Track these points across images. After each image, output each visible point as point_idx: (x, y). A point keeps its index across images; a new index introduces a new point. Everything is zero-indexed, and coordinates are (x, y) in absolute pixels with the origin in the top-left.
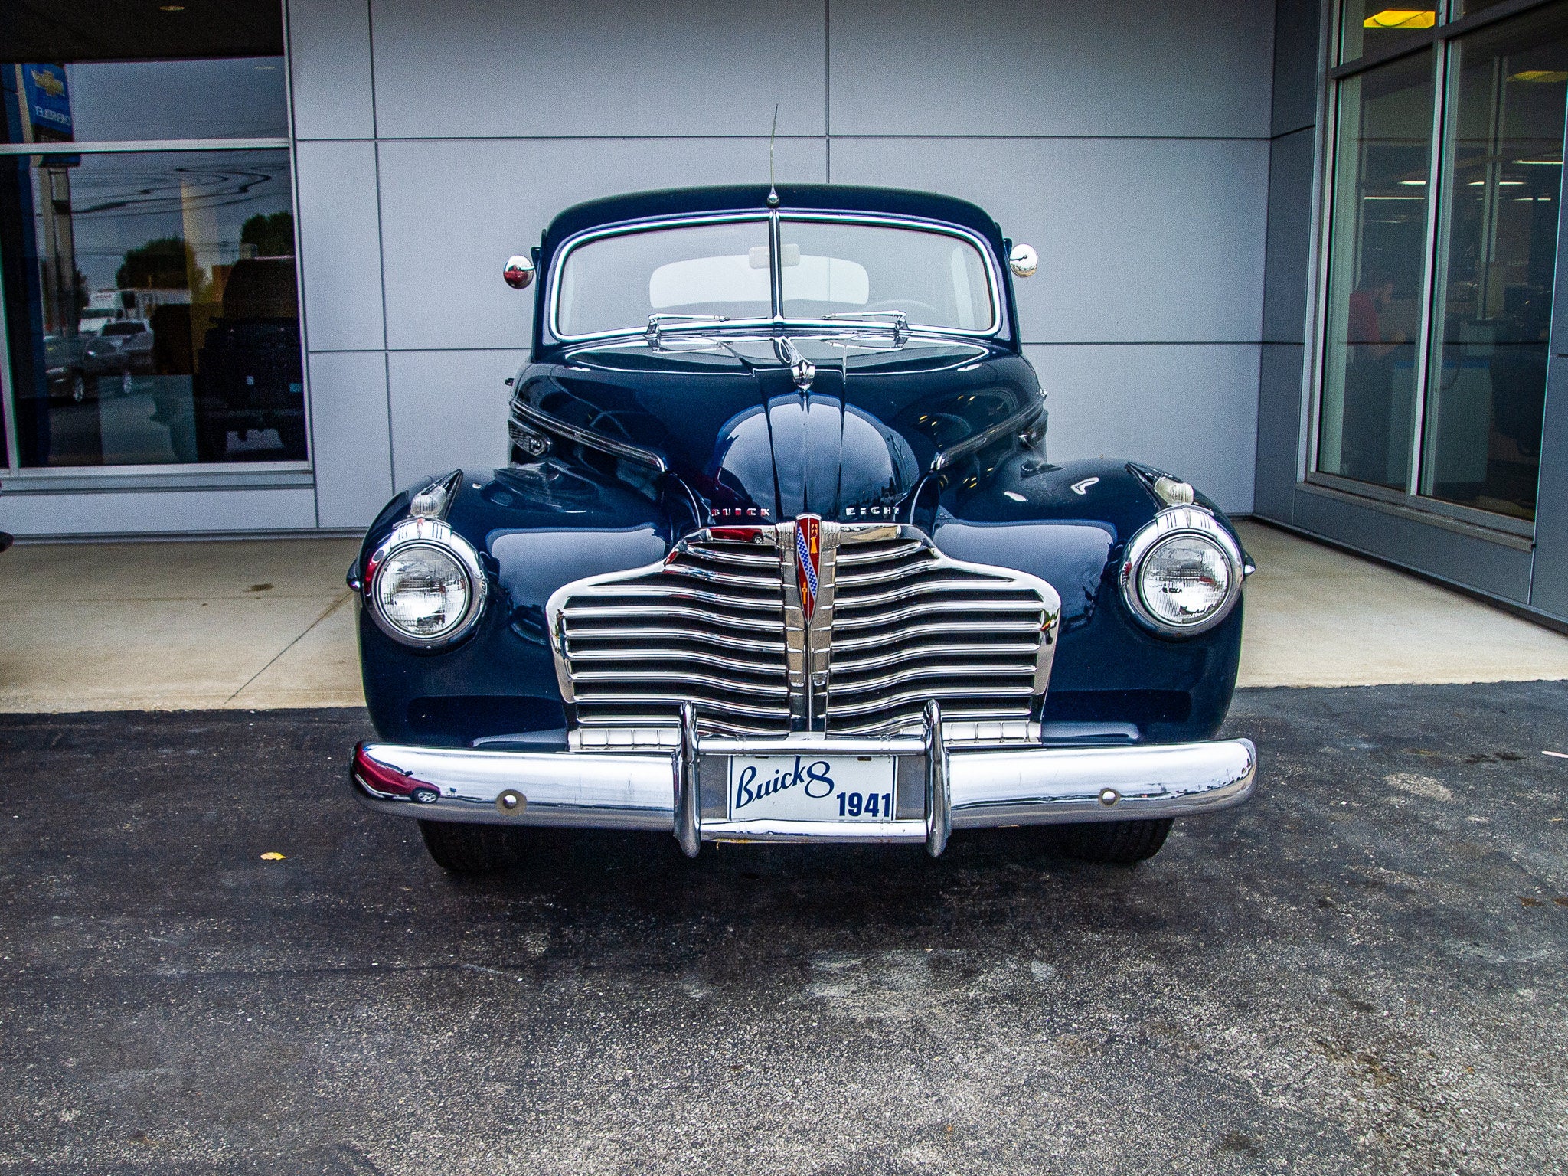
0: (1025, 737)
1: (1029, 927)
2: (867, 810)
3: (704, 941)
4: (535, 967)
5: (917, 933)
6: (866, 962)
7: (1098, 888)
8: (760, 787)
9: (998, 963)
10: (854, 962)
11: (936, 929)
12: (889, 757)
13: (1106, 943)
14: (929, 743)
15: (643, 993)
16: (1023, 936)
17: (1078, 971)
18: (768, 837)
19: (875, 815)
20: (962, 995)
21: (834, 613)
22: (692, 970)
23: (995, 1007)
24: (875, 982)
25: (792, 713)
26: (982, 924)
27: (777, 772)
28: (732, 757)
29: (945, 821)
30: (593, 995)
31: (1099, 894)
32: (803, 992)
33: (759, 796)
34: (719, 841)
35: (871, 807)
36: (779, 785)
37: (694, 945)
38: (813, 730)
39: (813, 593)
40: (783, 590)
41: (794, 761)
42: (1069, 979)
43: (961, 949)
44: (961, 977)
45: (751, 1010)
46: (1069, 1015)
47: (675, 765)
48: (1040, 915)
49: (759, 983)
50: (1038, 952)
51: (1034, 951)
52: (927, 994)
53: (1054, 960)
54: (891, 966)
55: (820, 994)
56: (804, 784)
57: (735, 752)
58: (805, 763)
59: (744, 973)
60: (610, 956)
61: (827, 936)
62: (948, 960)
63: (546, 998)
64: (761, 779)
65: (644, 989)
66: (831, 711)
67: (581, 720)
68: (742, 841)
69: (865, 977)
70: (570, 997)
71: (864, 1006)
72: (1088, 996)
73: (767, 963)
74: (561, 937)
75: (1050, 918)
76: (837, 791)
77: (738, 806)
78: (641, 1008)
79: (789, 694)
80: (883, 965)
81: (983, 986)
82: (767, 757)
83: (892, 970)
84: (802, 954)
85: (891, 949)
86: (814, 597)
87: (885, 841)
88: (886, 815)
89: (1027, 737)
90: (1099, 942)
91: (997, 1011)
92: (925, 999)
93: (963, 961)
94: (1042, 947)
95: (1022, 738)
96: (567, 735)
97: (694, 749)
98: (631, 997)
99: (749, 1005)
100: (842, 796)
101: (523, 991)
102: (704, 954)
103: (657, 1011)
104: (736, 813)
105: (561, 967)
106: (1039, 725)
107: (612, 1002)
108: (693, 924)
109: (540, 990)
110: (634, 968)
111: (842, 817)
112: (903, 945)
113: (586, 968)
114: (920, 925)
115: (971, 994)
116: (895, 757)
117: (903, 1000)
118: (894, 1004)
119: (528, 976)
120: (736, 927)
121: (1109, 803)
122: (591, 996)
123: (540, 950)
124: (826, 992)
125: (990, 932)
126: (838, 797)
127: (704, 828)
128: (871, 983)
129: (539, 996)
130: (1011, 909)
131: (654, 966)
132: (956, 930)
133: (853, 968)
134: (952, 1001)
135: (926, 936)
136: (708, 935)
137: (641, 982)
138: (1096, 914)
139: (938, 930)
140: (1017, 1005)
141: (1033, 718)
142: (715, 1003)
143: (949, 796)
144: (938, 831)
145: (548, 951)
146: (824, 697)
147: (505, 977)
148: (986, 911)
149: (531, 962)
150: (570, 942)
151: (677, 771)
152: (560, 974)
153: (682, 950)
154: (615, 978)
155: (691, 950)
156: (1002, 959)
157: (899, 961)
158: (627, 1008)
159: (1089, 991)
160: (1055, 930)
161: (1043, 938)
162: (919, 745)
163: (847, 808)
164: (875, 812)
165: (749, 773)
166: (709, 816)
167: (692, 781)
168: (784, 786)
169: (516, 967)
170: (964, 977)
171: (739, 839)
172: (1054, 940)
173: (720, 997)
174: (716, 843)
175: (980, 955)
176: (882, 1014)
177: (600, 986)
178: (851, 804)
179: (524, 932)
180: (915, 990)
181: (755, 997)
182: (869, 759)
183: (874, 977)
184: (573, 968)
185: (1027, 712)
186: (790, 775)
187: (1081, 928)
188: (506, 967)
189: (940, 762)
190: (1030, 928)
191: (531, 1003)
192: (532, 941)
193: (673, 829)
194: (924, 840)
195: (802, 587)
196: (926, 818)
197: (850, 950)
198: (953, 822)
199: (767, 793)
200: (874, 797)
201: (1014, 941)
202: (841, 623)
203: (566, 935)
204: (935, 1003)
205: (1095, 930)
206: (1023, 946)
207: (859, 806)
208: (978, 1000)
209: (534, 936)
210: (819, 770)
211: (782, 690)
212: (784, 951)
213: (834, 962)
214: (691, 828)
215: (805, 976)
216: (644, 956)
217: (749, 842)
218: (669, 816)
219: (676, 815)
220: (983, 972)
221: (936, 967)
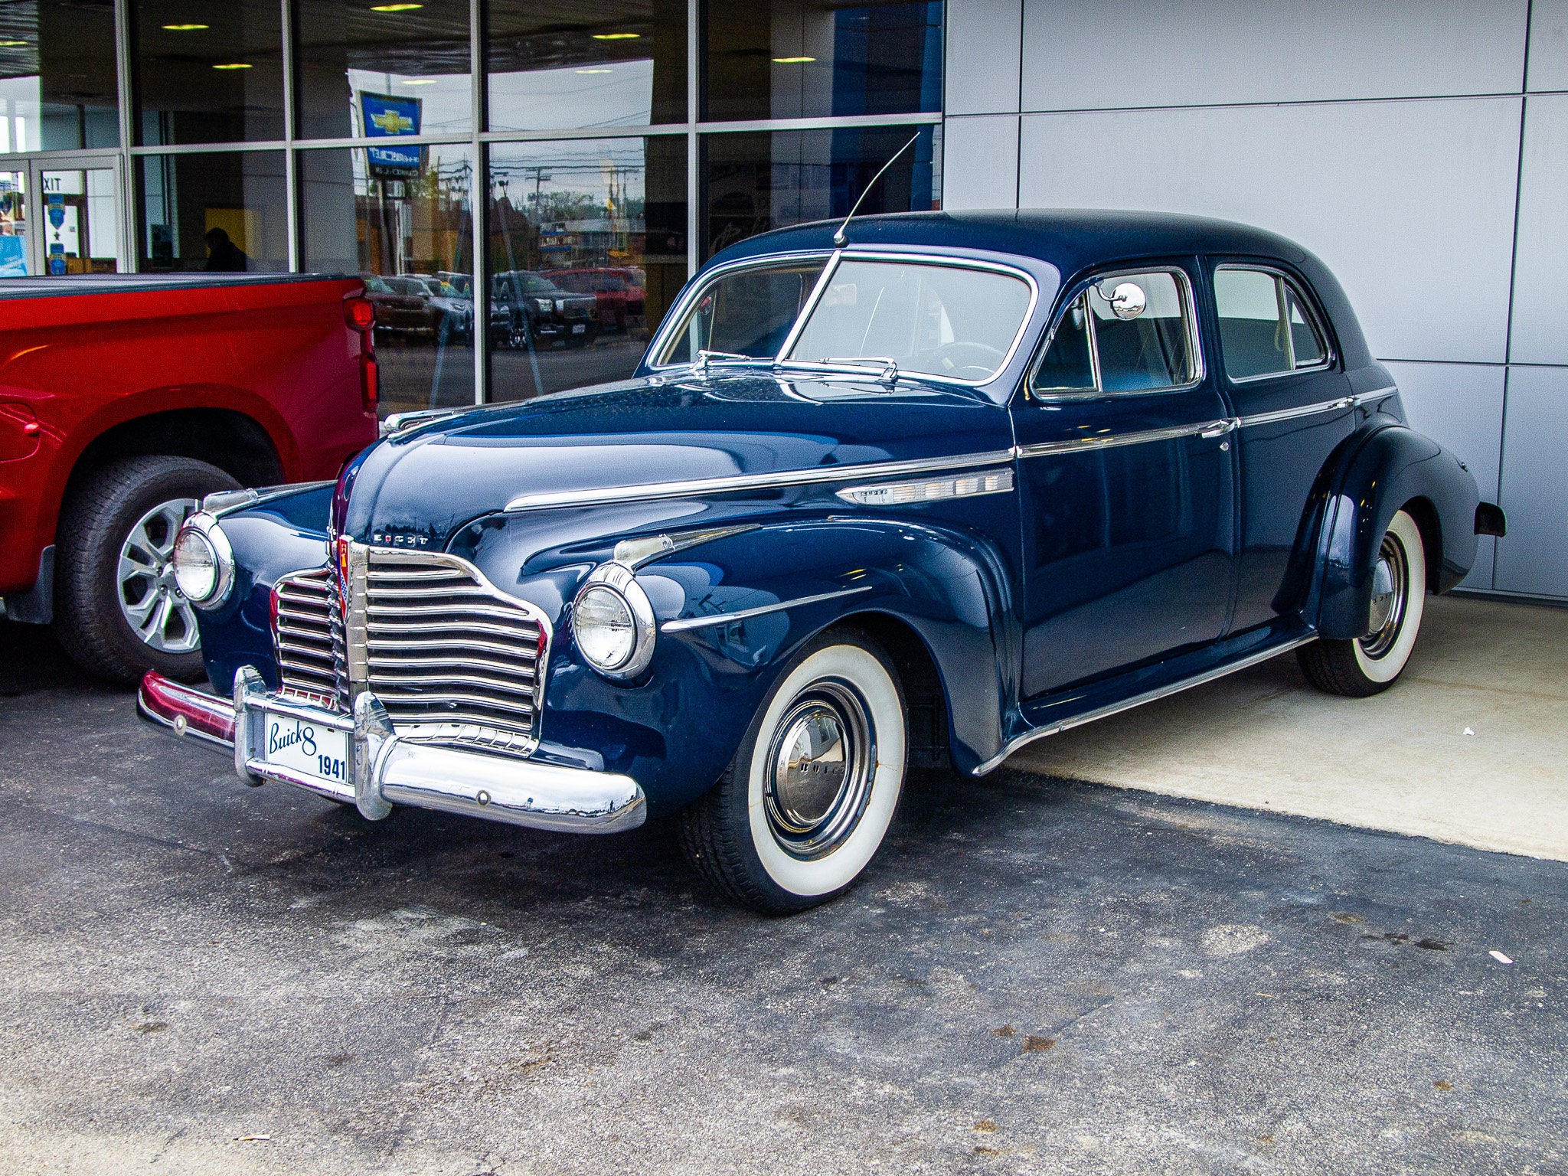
2: (333, 772)
8: (281, 740)
12: (343, 732)
19: (338, 776)
21: (367, 617)
27: (288, 730)
35: (335, 770)
36: (290, 741)
39: (344, 598)
41: (296, 724)
56: (302, 743)
57: (269, 709)
58: (302, 727)
64: (281, 733)
76: (318, 753)
77: (271, 752)
82: (283, 718)
86: (346, 602)
88: (343, 778)
95: (522, 748)
97: (244, 703)
104: (269, 757)
106: (538, 740)
111: (321, 774)
116: (346, 733)
121: (483, 803)
126: (319, 757)
141: (533, 733)
163: (324, 768)
164: (337, 773)
165: (275, 728)
168: (292, 742)
178: (325, 765)
182: (332, 731)
185: (529, 727)
186: (295, 734)
195: (339, 592)
200: (336, 762)
202: (374, 626)
207: (329, 767)
210: (309, 734)
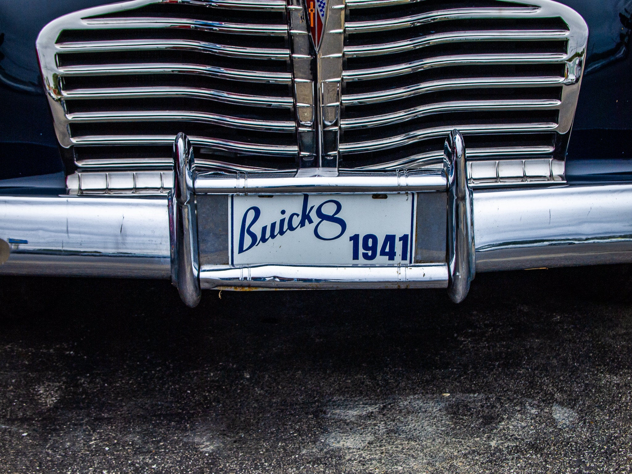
0: (548, 174)
1: (545, 369)
2: (383, 253)
3: (219, 388)
4: (44, 419)
5: (434, 378)
6: (383, 409)
7: (609, 328)
8: (264, 229)
9: (518, 408)
10: (370, 409)
11: (452, 373)
12: (407, 193)
13: (626, 385)
14: (451, 179)
15: (151, 447)
16: (541, 378)
17: (601, 416)
18: (273, 284)
19: (392, 258)
20: (484, 445)
21: (345, 39)
22: (205, 420)
23: (518, 458)
24: (392, 431)
25: (301, 150)
26: (499, 366)
27: (283, 212)
28: (232, 196)
29: (469, 263)
30: (98, 450)
31: (611, 334)
32: (318, 443)
33: (264, 240)
34: (222, 289)
35: (387, 250)
36: (286, 227)
37: (209, 392)
38: (323, 166)
39: (321, 14)
40: (288, 11)
41: (301, 200)
42: (593, 425)
43: (479, 393)
44: (481, 424)
45: (262, 464)
46: (598, 467)
47: (170, 207)
48: (555, 357)
49: (272, 433)
50: (557, 395)
51: (553, 395)
52: (447, 443)
53: (575, 405)
54: (408, 412)
55: (336, 445)
56: (314, 225)
57: (236, 190)
58: (314, 202)
59: (257, 423)
60: (122, 406)
61: (344, 381)
62: (466, 406)
63: (48, 454)
64: (265, 220)
65: (153, 442)
66: (343, 147)
67: (80, 164)
68: (247, 289)
69: (382, 425)
70: (74, 453)
71: (380, 459)
72: (615, 444)
73: (282, 411)
74: (77, 386)
75: (565, 360)
76: (350, 232)
77: (241, 250)
78: (147, 464)
79: (297, 129)
80: (400, 412)
81: (504, 435)
82: (271, 196)
83: (410, 417)
84: (318, 401)
85: (408, 395)
86: (323, 19)
87: (403, 287)
88: (404, 257)
89: (551, 176)
90: (618, 384)
91: (522, 463)
92: (445, 449)
93: (482, 406)
94: (561, 390)
95: (545, 177)
96: (66, 179)
97: (188, 188)
98: (138, 451)
99: (260, 460)
100: (355, 239)
101: (26, 447)
102: (219, 402)
103: (163, 467)
104: (238, 258)
105: (70, 420)
106: (563, 163)
107: (118, 458)
108: (210, 371)
109: (43, 446)
110: (144, 419)
111: (356, 262)
112: (420, 390)
113: (96, 419)
114: (436, 368)
115: (493, 444)
116: (413, 195)
117: (422, 451)
118: (413, 456)
119: (34, 430)
120: (253, 374)
122: (97, 451)
123: (51, 401)
124: (341, 443)
125: (507, 375)
126: (351, 239)
127: (203, 275)
128: (389, 432)
129: (41, 452)
130: (526, 350)
131: (165, 416)
132: (472, 373)
133: (370, 416)
134: (474, 451)
135: (443, 379)
136: (224, 382)
137: (151, 434)
138: (610, 354)
139: (454, 373)
140: (541, 455)
141: (557, 156)
142: (225, 458)
143: (473, 238)
144: (461, 275)
145: (60, 402)
146: (336, 132)
147: (10, 432)
148: (501, 353)
149: (41, 414)
150: (85, 392)
151: (173, 214)
152: (69, 427)
153: (197, 398)
154: (125, 430)
155: (205, 397)
156: (522, 404)
157: (417, 407)
158: (133, 464)
159: (616, 438)
160: (572, 373)
161: (560, 380)
162: (440, 181)
163: (361, 251)
164: (391, 255)
165: (251, 215)
166: (209, 263)
167: (188, 224)
168: (291, 228)
169: (23, 420)
170: (484, 424)
171: (242, 286)
172: (572, 382)
173: (230, 450)
174: (219, 291)
175: (498, 399)
176: (400, 468)
177: (108, 440)
178: (366, 247)
179: (39, 381)
180: (434, 440)
181: (267, 450)
182: (385, 197)
183: (391, 425)
184: (82, 420)
185: (551, 149)
186: (298, 215)
187: (598, 370)
188: (11, 421)
189: (464, 199)
190: (547, 371)
191: (31, 461)
192: (46, 391)
193: (171, 277)
194: (446, 285)
195: (309, 7)
196: (448, 261)
197: (367, 395)
198: (477, 265)
199: (273, 236)
200: (390, 239)
201: (532, 384)
202: (352, 50)
203: (81, 384)
204: (455, 454)
205: (612, 372)
206: (542, 390)
207: (374, 249)
208: (500, 451)
209: (49, 385)
210: (330, 209)
211: (290, 125)
212: (300, 398)
213: (351, 408)
214: (188, 276)
215: (320, 425)
216: (158, 405)
217: (254, 290)
218: (165, 262)
219: (172, 262)
220: (503, 419)
221: (454, 413)
